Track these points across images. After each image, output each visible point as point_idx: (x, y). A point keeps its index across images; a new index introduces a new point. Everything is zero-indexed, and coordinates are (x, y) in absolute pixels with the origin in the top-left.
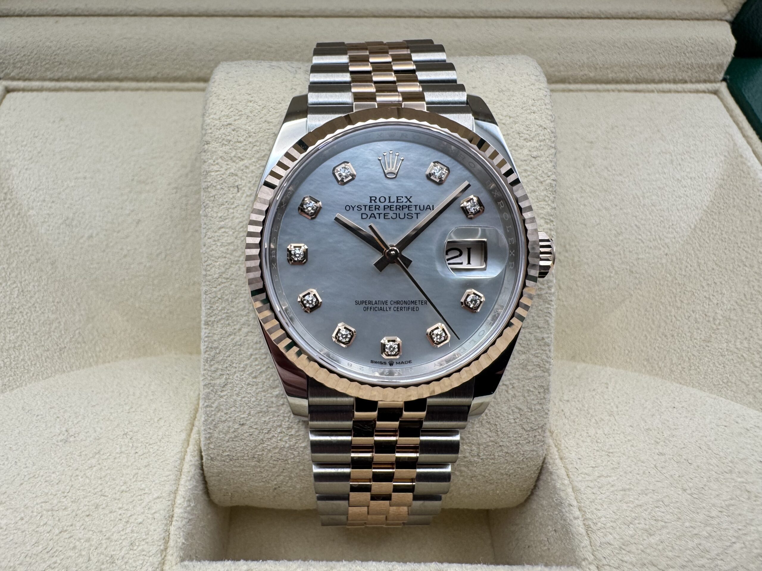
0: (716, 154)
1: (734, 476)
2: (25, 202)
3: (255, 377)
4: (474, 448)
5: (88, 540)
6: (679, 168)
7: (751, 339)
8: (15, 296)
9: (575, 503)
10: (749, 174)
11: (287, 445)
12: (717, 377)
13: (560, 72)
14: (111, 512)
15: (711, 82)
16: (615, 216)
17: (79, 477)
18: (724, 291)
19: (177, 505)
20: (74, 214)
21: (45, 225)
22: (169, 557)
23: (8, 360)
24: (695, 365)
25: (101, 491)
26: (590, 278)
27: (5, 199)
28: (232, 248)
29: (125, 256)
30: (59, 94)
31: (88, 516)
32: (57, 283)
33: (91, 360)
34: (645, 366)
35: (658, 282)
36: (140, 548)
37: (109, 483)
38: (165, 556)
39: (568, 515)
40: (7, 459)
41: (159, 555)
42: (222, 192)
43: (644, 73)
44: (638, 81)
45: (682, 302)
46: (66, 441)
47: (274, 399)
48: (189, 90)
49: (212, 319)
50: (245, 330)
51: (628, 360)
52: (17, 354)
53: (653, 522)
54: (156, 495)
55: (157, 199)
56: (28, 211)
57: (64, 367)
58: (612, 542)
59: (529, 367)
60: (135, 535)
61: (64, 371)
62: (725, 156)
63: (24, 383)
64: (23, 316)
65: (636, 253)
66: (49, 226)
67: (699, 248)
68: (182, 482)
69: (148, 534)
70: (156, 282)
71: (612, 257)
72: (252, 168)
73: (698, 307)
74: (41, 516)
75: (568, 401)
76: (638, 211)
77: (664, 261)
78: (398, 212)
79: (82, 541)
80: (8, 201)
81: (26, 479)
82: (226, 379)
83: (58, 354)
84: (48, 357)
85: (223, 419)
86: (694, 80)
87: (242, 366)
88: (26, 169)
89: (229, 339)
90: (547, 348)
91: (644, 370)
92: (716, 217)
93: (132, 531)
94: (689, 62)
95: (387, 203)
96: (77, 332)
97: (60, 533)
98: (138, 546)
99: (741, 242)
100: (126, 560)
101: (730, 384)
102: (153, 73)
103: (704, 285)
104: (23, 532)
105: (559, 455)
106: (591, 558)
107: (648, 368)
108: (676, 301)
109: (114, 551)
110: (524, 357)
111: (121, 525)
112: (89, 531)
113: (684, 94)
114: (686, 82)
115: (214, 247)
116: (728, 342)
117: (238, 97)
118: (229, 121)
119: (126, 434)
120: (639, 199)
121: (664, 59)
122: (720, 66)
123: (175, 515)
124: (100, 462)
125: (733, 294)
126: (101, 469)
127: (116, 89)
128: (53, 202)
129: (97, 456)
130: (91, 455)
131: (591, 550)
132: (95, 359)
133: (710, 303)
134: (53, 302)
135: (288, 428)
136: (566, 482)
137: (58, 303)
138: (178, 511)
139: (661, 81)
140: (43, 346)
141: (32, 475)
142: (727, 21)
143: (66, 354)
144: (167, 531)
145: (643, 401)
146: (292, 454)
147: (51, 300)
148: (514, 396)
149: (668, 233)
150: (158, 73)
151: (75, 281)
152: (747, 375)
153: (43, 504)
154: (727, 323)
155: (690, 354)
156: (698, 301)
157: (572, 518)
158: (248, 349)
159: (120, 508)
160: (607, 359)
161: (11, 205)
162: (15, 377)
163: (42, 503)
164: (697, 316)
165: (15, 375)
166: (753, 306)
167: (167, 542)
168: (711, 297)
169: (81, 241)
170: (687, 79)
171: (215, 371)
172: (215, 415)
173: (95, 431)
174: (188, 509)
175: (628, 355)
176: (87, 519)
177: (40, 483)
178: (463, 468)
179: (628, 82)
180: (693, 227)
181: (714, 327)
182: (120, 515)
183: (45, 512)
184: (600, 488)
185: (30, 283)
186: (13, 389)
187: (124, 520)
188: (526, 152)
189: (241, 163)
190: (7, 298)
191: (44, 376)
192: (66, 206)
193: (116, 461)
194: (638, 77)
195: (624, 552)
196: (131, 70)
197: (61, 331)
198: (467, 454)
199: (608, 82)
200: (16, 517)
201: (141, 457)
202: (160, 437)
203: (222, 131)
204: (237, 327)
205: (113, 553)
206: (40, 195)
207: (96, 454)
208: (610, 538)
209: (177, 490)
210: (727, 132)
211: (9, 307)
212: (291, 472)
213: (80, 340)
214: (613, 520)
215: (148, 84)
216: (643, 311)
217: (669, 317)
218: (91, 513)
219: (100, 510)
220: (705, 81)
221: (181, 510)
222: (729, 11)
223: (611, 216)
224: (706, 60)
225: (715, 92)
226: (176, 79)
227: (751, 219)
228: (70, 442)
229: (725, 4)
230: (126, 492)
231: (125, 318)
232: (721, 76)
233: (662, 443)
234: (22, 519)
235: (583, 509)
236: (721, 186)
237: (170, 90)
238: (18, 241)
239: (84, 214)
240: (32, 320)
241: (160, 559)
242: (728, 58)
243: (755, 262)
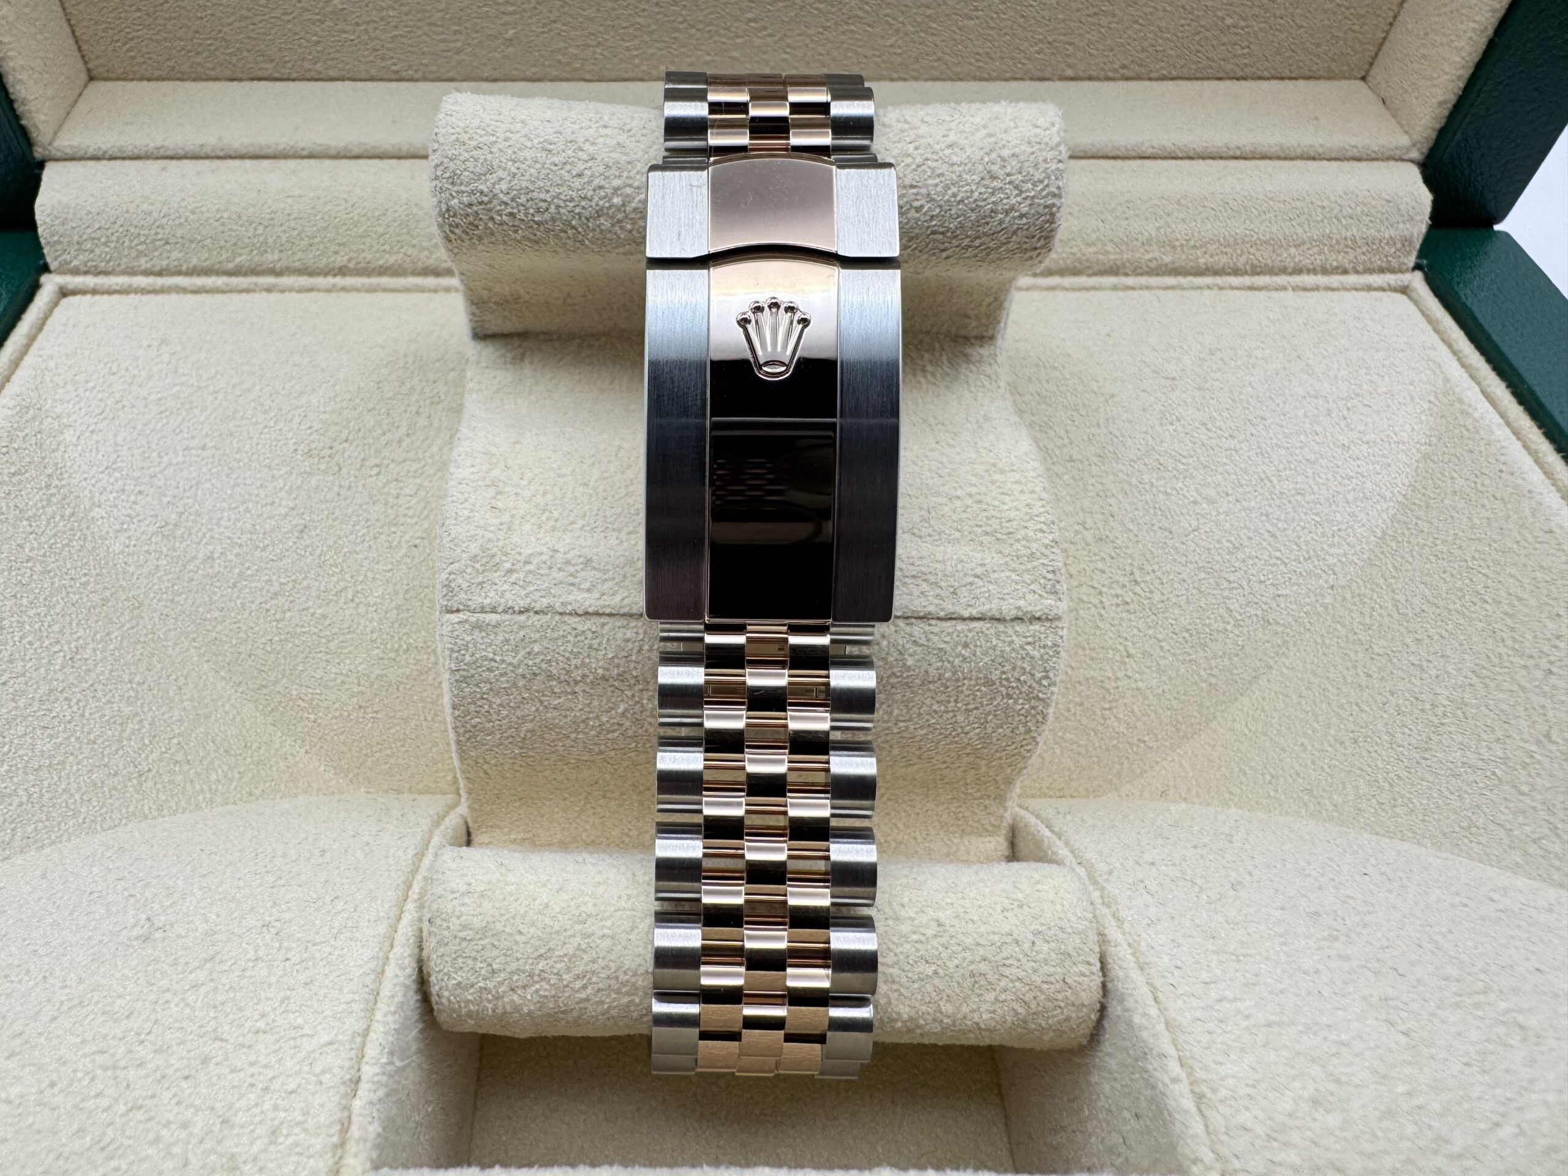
0: (1412, 398)
1: (1492, 997)
2: (87, 492)
5: (184, 1125)
6: (1343, 424)
7: (1508, 741)
8: (58, 667)
9: (1171, 1051)
10: (1477, 432)
12: (1448, 818)
13: (1107, 253)
14: (232, 1071)
15: (1392, 271)
16: (1227, 513)
17: (172, 1005)
18: (1449, 652)
19: (366, 1059)
20: (181, 514)
21: (122, 537)
22: (349, 1160)
23: (37, 789)
24: (1403, 797)
25: (215, 1030)
26: (1186, 635)
27: (48, 487)
29: (275, 596)
30: (160, 298)
31: (187, 1078)
32: (139, 646)
33: (200, 798)
34: (1305, 804)
35: (1319, 640)
36: (291, 1140)
37: (231, 1016)
38: (341, 1158)
39: (1158, 1075)
40: (28, 971)
41: (330, 1155)
43: (1264, 256)
44: (1255, 271)
45: (1369, 676)
46: (146, 939)
48: (407, 290)
51: (1272, 793)
52: (56, 778)
53: (1332, 1087)
54: (325, 1039)
55: (341, 486)
56: (91, 510)
57: (146, 807)
58: (1249, 1125)
60: (282, 1114)
61: (146, 817)
62: (1430, 402)
63: (66, 835)
64: (70, 707)
65: (1272, 584)
66: (129, 538)
67: (1394, 573)
68: (379, 1016)
69: (308, 1113)
71: (1226, 593)
73: (1401, 685)
74: (93, 1079)
75: (1153, 864)
76: (1270, 506)
77: (1328, 600)
79: (173, 1126)
80: (54, 491)
81: (65, 1007)
83: (135, 782)
84: (115, 789)
86: (1360, 268)
88: (92, 432)
91: (1303, 812)
92: (1421, 513)
93: (276, 1108)
94: (1349, 234)
96: (175, 741)
97: (131, 1110)
98: (287, 1136)
99: (1473, 558)
100: (260, 1164)
101: (1473, 830)
102: (340, 260)
103: (1408, 640)
104: (54, 1109)
105: (1137, 962)
106: (1208, 1156)
107: (1312, 807)
108: (1357, 675)
109: (237, 1146)
111: (252, 1096)
112: (187, 1107)
113: (1342, 293)
114: (1345, 272)
116: (1463, 747)
119: (267, 925)
120: (1271, 481)
121: (1300, 231)
122: (1407, 241)
123: (364, 1078)
124: (215, 975)
125: (1466, 656)
126: (215, 989)
127: (269, 290)
128: (140, 492)
129: (208, 966)
130: (197, 964)
131: (1208, 1143)
132: (208, 796)
133: (1424, 676)
134: (130, 682)
136: (1153, 1011)
137: (139, 684)
138: (369, 1071)
139: (1298, 271)
140: (106, 766)
141: (76, 1002)
142: (1412, 161)
143: (150, 783)
144: (347, 1108)
145: (1302, 863)
147: (126, 678)
149: (1333, 545)
150: (350, 260)
151: (175, 644)
152: (1506, 811)
153: (97, 1057)
154: (1459, 712)
155: (1391, 775)
156: (1401, 674)
157: (1167, 1080)
159: (251, 1064)
160: (1231, 793)
161: (59, 497)
162: (47, 823)
163: (94, 1053)
164: (1401, 702)
165: (48, 819)
166: (1507, 678)
167: (345, 1130)
168: (1425, 664)
169: (191, 567)
170: (1349, 267)
173: (207, 921)
174: (389, 1068)
175: (1270, 783)
176: (184, 1084)
177: (92, 1016)
179: (1236, 272)
180: (1379, 534)
181: (1436, 721)
182: (252, 1076)
183: (99, 1071)
184: (1221, 1021)
185: (87, 644)
186: (42, 847)
187: (260, 1086)
190: (42, 670)
191: (105, 826)
192: (165, 500)
193: (248, 974)
194: (1255, 262)
195: (1275, 1144)
196: (299, 255)
197: (142, 739)
199: (1199, 272)
200: (40, 1081)
201: (297, 967)
202: (335, 931)
205: (235, 1150)
206: (116, 481)
207: (206, 961)
208: (1245, 1118)
209: (368, 1030)
210: (1429, 360)
211: (44, 688)
213: (180, 756)
214: (1250, 1082)
215: (331, 280)
216: (1295, 697)
217: (1346, 706)
218: (193, 1072)
219: (212, 1067)
220: (1382, 270)
221: (377, 1069)
222: (1414, 145)
223: (1219, 514)
224: (1379, 231)
225: (1404, 290)
226: (383, 271)
227: (1488, 514)
228: (155, 940)
229: (1406, 132)
230: (265, 1032)
231: (270, 720)
232: (1411, 260)
233: (1343, 938)
234: (53, 1085)
235: (1190, 1062)
236: (1426, 457)
237: (371, 290)
238: (69, 565)
239: (198, 514)
240: (87, 714)
241: (330, 1162)
242: (1420, 226)
243: (1503, 593)
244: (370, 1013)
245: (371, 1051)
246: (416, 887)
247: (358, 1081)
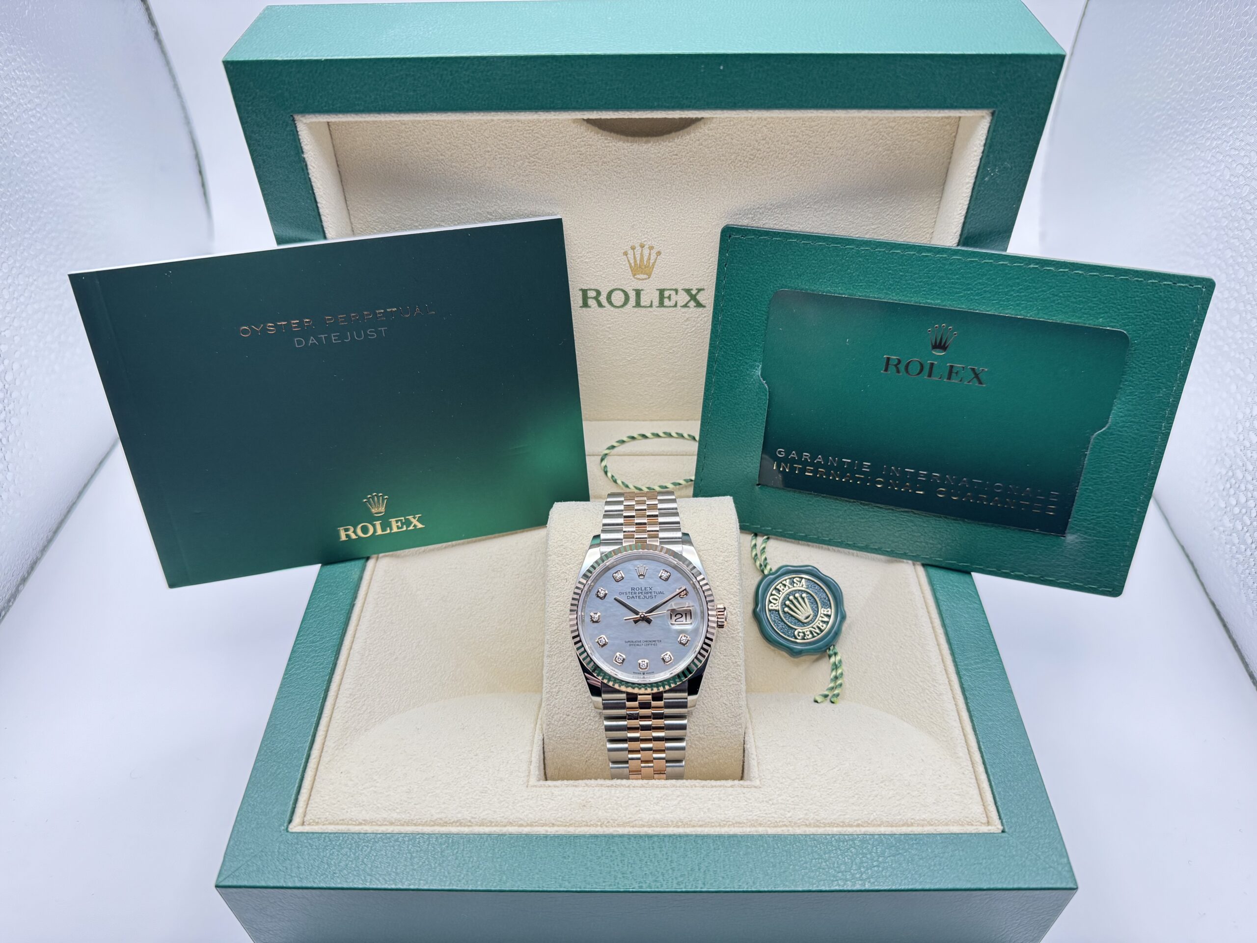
3: (576, 686)
4: (701, 728)
11: (594, 728)
28: (563, 613)
29: (483, 621)
42: (558, 582)
47: (586, 699)
49: (552, 653)
50: (570, 660)
54: (521, 751)
55: (505, 582)
59: (730, 679)
70: (503, 639)
72: (574, 569)
78: (645, 595)
82: (559, 688)
85: (557, 712)
87: (568, 680)
89: (561, 665)
90: (739, 668)
95: (640, 591)
110: (726, 673)
115: (553, 613)
117: (566, 530)
118: (562, 543)
135: (594, 717)
146: (596, 733)
148: (721, 696)
158: (571, 670)
167: (529, 773)
171: (553, 684)
172: (552, 710)
178: (696, 742)
188: (721, 558)
189: (568, 566)
198: (698, 733)
203: (558, 549)
204: (565, 658)
212: (596, 747)
244: (532, 746)
245: (533, 755)
246: (540, 716)
247: (531, 762)
